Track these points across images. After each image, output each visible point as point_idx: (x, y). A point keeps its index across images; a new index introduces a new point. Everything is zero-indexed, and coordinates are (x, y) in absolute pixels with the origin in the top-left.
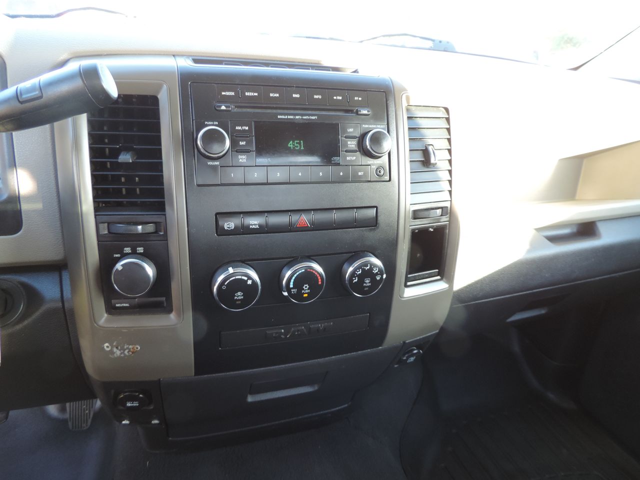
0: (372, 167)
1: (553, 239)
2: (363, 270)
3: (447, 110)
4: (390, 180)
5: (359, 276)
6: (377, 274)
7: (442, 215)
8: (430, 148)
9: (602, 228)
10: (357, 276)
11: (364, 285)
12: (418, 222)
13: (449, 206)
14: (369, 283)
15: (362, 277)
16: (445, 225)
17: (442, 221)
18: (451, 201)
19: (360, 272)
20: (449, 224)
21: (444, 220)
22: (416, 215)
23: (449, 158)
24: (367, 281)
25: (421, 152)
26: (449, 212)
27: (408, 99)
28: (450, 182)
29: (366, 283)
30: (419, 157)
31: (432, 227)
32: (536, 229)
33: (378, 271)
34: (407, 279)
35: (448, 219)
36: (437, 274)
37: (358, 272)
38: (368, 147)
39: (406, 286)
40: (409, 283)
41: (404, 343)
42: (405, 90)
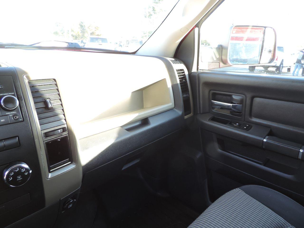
0: (10, 116)
1: (129, 130)
2: (15, 172)
3: (55, 80)
4: (23, 121)
5: (12, 176)
6: (25, 172)
7: (63, 132)
8: (48, 100)
9: (150, 120)
10: (11, 176)
11: (18, 180)
12: (49, 138)
13: (66, 126)
14: (21, 178)
15: (15, 176)
16: (67, 137)
17: (63, 135)
18: (66, 124)
19: (13, 174)
20: (69, 135)
21: (65, 134)
22: (47, 135)
23: (61, 103)
24: (19, 177)
25: (43, 103)
26: (67, 129)
27: (28, 77)
28: (64, 115)
29: (18, 179)
30: (42, 105)
31: (59, 139)
32: (121, 127)
33: (25, 170)
34: (49, 169)
35: (67, 133)
36: (69, 161)
37: (11, 174)
38: (4, 106)
39: (50, 172)
40: (51, 170)
41: (60, 200)
42: (24, 73)
